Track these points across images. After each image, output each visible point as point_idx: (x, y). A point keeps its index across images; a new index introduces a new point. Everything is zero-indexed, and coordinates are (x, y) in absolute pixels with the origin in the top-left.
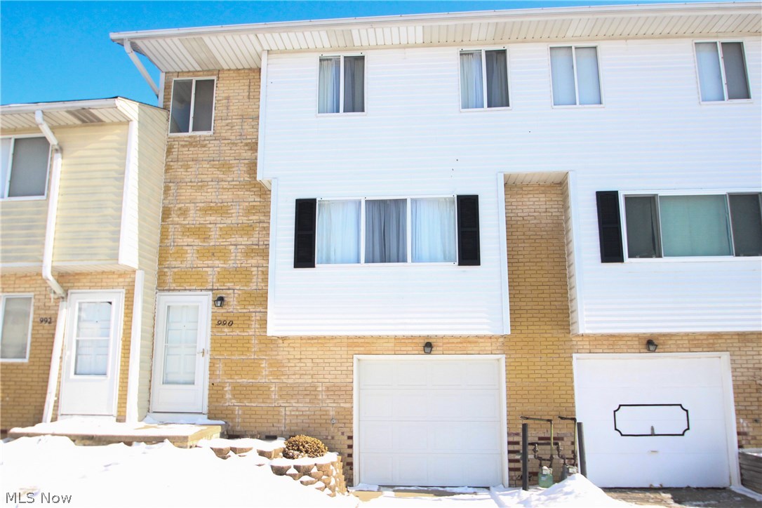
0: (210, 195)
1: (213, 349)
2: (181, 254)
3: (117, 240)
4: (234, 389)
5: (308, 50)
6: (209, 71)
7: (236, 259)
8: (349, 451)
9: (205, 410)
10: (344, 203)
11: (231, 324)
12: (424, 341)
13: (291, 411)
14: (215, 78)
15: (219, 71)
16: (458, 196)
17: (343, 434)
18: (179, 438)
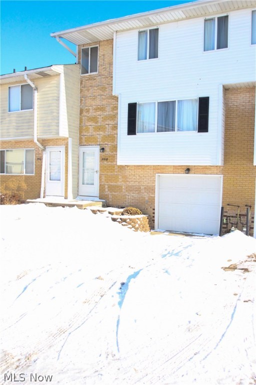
0: (98, 102)
1: (101, 170)
2: (87, 130)
3: (58, 126)
4: (109, 187)
5: (133, 29)
6: (95, 42)
7: (109, 131)
8: (153, 215)
9: (98, 195)
10: (150, 104)
11: (107, 159)
12: (186, 168)
13: (131, 196)
14: (98, 45)
15: (99, 42)
16: (200, 98)
17: (151, 207)
18: (80, 205)
